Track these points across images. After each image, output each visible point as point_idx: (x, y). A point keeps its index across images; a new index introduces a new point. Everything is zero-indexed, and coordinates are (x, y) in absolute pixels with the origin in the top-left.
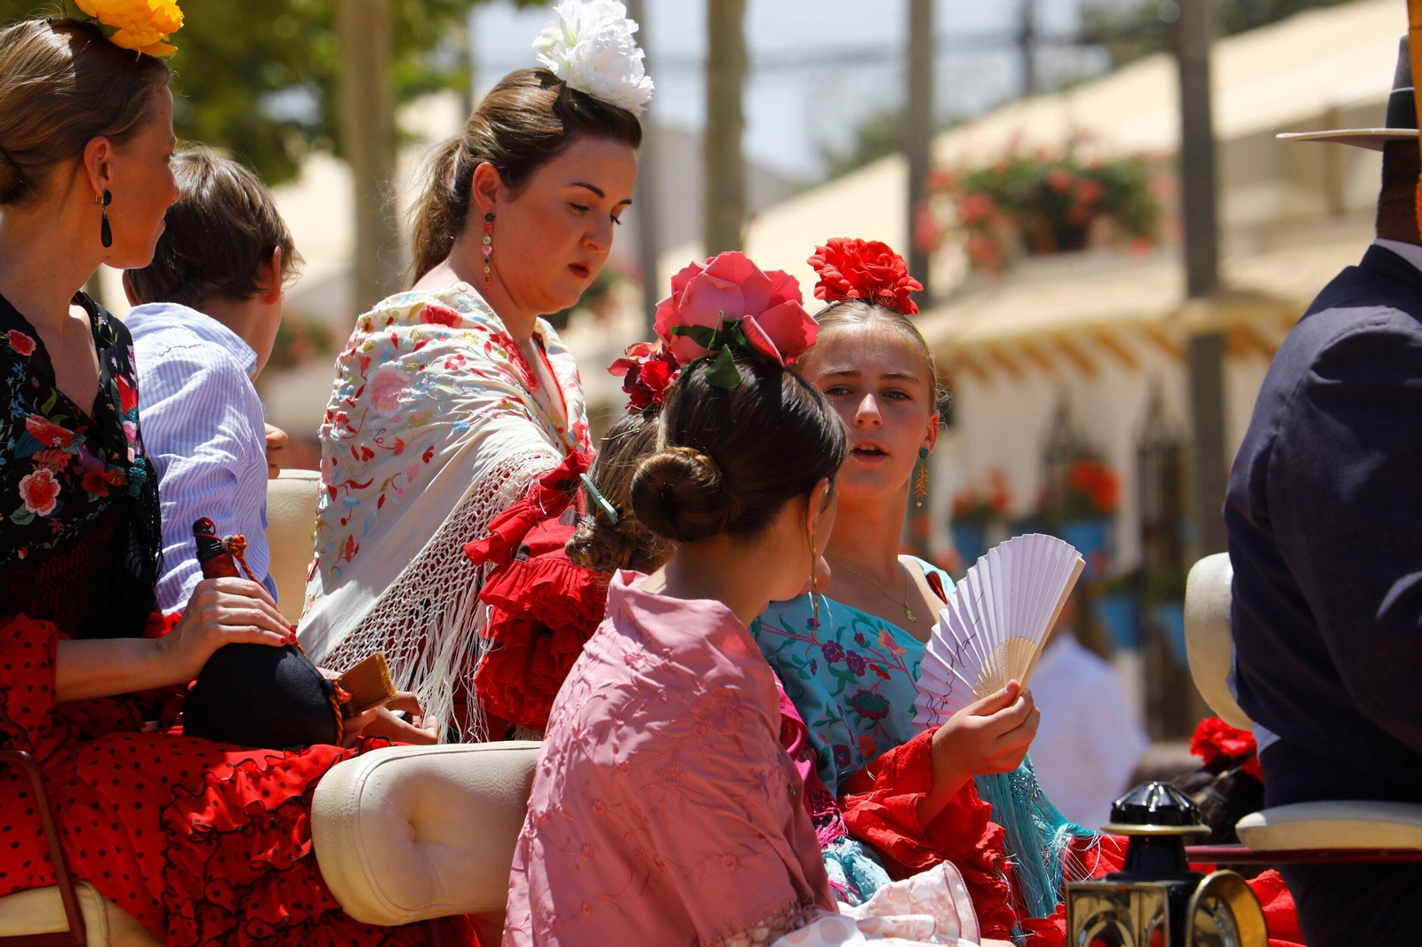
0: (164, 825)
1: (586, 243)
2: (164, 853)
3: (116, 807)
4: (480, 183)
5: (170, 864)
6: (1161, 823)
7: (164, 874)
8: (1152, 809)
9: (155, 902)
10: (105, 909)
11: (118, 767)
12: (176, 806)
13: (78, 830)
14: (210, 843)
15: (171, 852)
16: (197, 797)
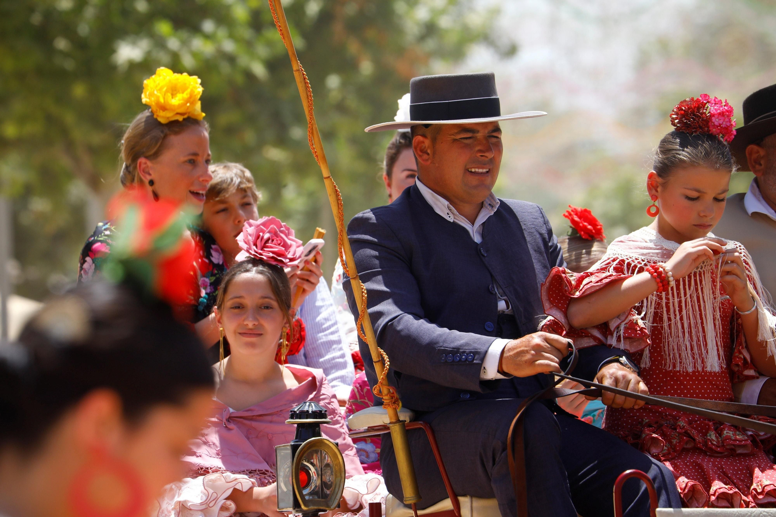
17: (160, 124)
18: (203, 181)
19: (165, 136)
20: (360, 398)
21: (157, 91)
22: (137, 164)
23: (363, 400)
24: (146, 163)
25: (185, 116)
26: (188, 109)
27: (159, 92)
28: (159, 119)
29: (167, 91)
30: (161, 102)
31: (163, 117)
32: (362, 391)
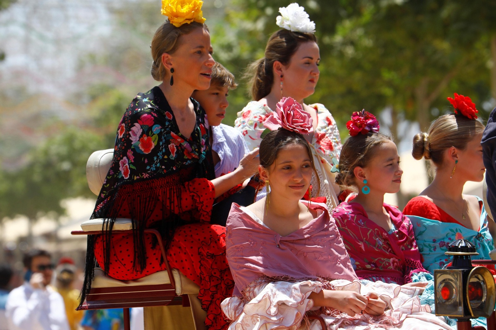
0: (199, 253)
1: (312, 73)
2: (200, 262)
3: (185, 248)
4: (276, 67)
5: (201, 265)
6: (462, 252)
7: (200, 268)
8: (459, 247)
9: (198, 276)
10: (180, 277)
11: (186, 236)
12: (202, 248)
13: (175, 254)
14: (213, 258)
15: (202, 261)
16: (209, 245)
17: (175, 27)
18: (208, 65)
19: (179, 36)
20: (342, 227)
21: (171, 4)
22: (161, 58)
23: (344, 228)
24: (167, 57)
25: (192, 21)
26: (193, 15)
27: (172, 5)
28: (174, 24)
29: (177, 4)
30: (174, 12)
31: (177, 22)
32: (343, 221)
